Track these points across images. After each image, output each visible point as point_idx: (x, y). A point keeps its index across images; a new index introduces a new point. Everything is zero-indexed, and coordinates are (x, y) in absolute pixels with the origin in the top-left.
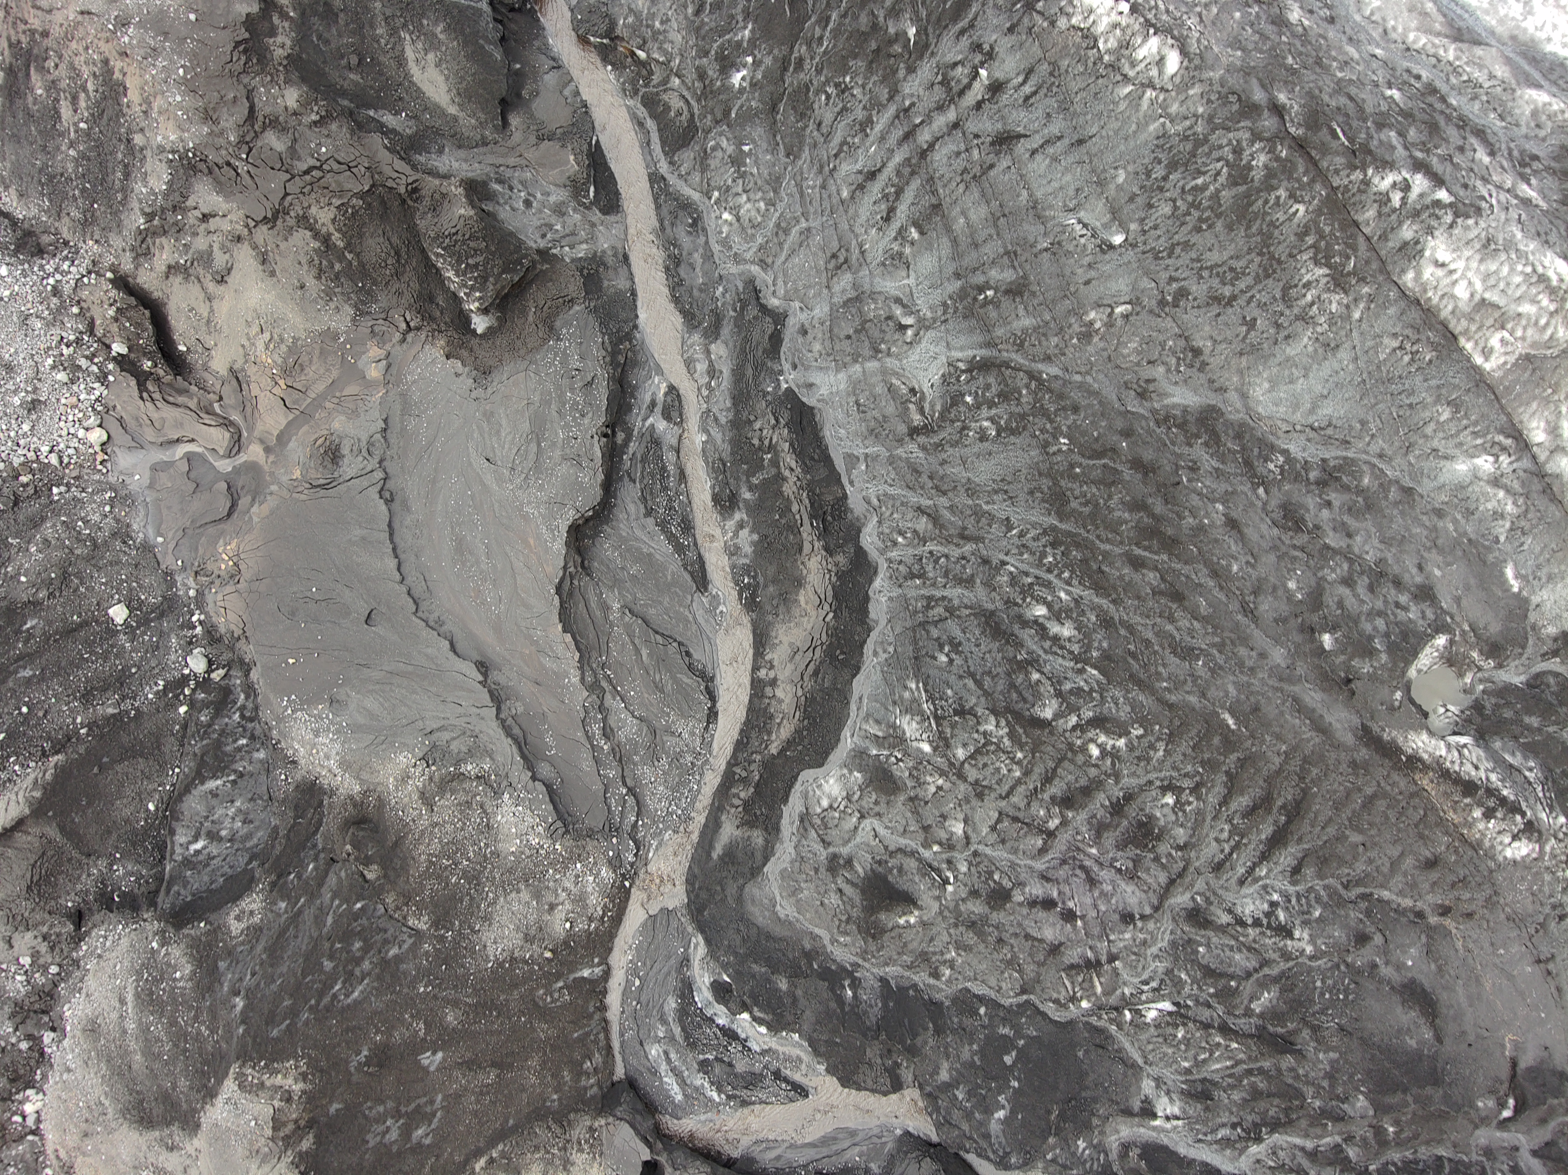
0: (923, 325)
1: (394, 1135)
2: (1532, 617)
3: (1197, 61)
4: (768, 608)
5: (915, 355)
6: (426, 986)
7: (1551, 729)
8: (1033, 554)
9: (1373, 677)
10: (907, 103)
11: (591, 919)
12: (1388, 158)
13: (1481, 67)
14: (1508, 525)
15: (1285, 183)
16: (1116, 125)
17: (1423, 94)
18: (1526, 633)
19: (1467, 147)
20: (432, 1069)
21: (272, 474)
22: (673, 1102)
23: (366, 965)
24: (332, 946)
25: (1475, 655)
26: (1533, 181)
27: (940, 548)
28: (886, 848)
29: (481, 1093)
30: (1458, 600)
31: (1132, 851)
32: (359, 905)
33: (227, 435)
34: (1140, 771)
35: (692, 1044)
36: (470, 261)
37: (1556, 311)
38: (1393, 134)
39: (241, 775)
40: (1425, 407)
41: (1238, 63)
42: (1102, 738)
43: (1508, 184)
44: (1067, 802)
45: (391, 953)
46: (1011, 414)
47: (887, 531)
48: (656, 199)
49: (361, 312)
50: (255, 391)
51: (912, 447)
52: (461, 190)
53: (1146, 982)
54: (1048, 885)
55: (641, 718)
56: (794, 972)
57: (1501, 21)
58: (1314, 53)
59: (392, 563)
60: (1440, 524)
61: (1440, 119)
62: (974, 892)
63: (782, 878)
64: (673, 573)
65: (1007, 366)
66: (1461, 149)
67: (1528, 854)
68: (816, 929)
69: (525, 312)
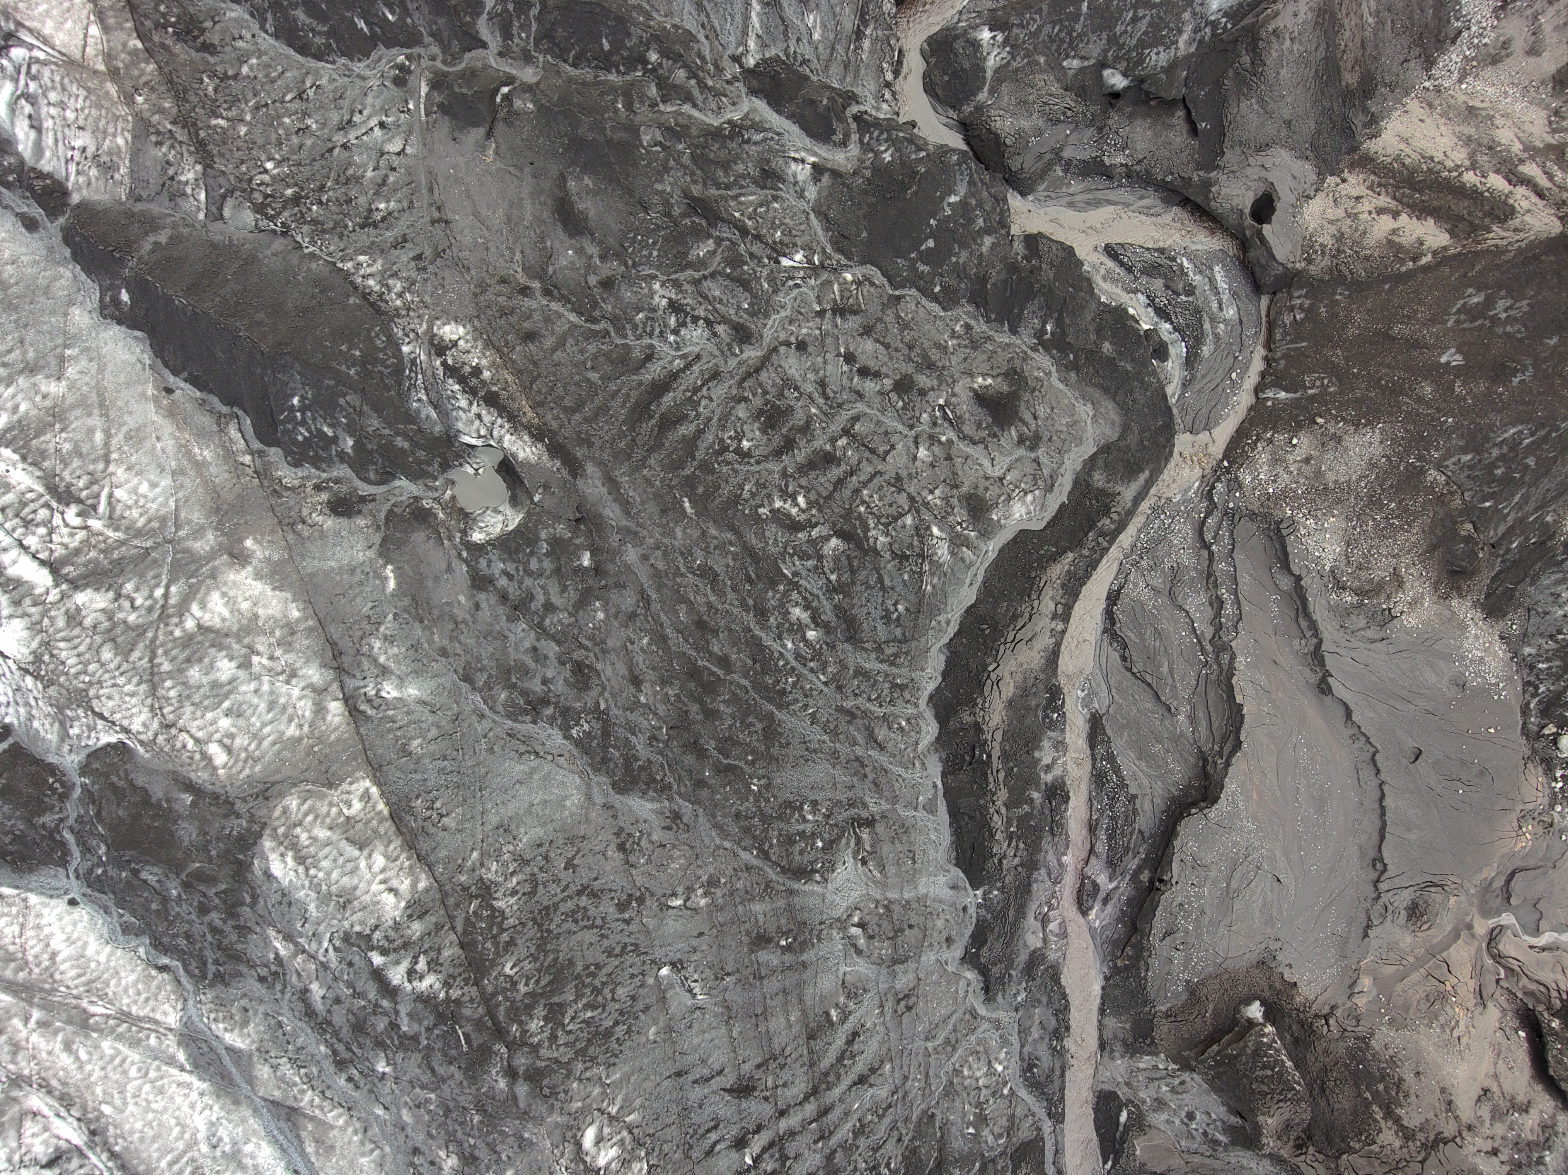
0: (842, 924)
1: (1501, 304)
2: (377, 538)
3: (569, 1134)
4: (1041, 686)
5: (855, 896)
6: (1446, 422)
7: (388, 431)
8: (802, 688)
9: (558, 519)
10: (820, 1143)
11: (1270, 441)
12: (420, 1006)
13: (282, 1079)
14: (382, 628)
15: (518, 998)
16: (648, 1085)
17: (352, 1061)
18: (386, 524)
19: (329, 1002)
20: (1453, 350)
21: (1471, 903)
22: (1224, 266)
23: (1495, 452)
24: (1522, 477)
25: (441, 515)
26: (272, 956)
27: (873, 708)
28: (986, 448)
29: (1410, 318)
30: (449, 569)
31: (782, 403)
32: (1487, 504)
33: (1500, 947)
34: (765, 474)
35: (1197, 311)
36: (1269, 1073)
37: (295, 826)
38: (404, 1028)
40: (433, 754)
41: (530, 1125)
42: (794, 511)
43: (300, 958)
44: (829, 459)
45: (1469, 457)
46: (789, 821)
47: (913, 734)
49: (1365, 1040)
50: (1470, 983)
51: (874, 808)
52: (1264, 1141)
53: (797, 286)
54: (859, 388)
55: (1181, 608)
56: (1093, 355)
57: (243, 1121)
58: (449, 1121)
59: (1388, 802)
60: (446, 642)
61: (346, 1034)
62: (923, 393)
63: (1081, 439)
64: (1121, 736)
65: (783, 868)
66: (338, 1001)
67: (444, 324)
68: (1061, 386)
69: (1216, 1013)
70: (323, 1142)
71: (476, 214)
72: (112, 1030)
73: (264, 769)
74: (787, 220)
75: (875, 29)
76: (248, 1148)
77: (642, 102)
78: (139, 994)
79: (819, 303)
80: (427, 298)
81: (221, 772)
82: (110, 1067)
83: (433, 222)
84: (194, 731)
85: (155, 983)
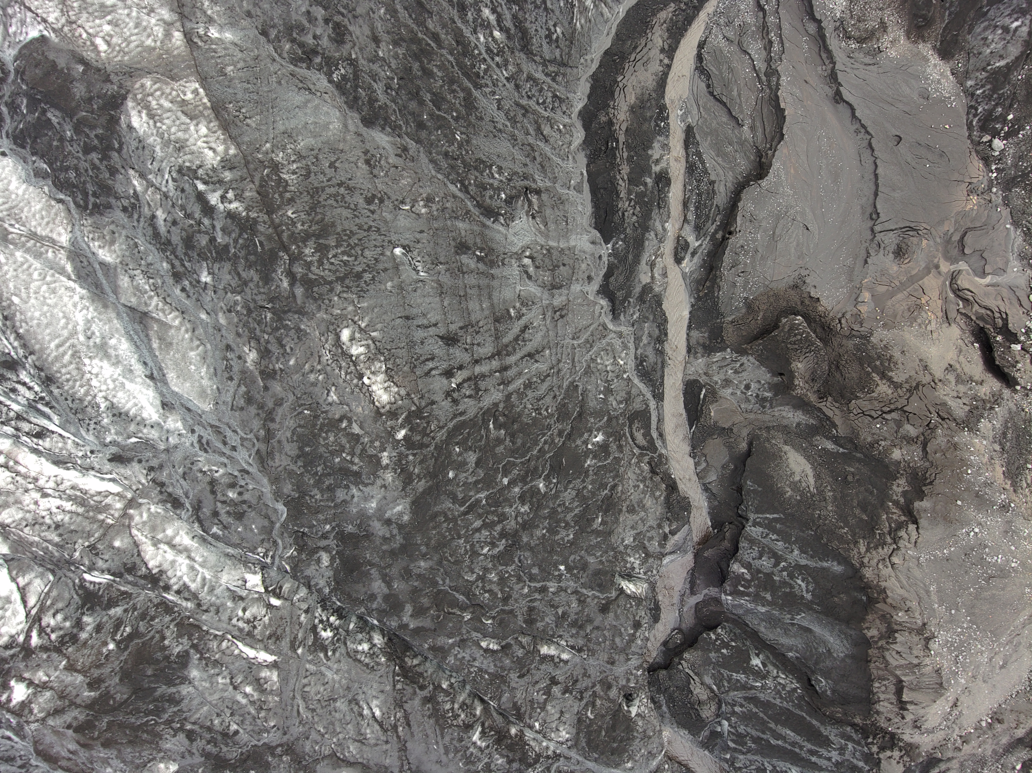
0: (518, 256)
3: (332, 328)
4: (653, 102)
5: (527, 240)
8: (491, 77)
10: (502, 387)
12: (229, 221)
13: (137, 287)
15: (297, 232)
16: (386, 317)
17: (185, 275)
19: (169, 224)
21: (937, 250)
26: (132, 192)
27: (540, 110)
33: (959, 282)
36: (799, 337)
37: (148, 95)
38: (219, 240)
39: (984, 69)
40: (240, 78)
41: (305, 319)
43: (150, 192)
46: (481, 173)
47: (567, 136)
48: (662, 384)
49: (866, 338)
50: (940, 302)
51: (540, 184)
52: (796, 382)
55: (746, 52)
57: (110, 321)
58: (250, 320)
59: (880, 171)
60: (250, 7)
61: (180, 251)
64: (706, 140)
65: (477, 202)
66: (174, 223)
69: (764, 318)
70: (164, 339)
72: (24, 245)
73: (130, 59)
76: (113, 342)
78: (42, 218)
81: (103, 54)
82: (20, 269)
84: (87, 28)
85: (54, 211)
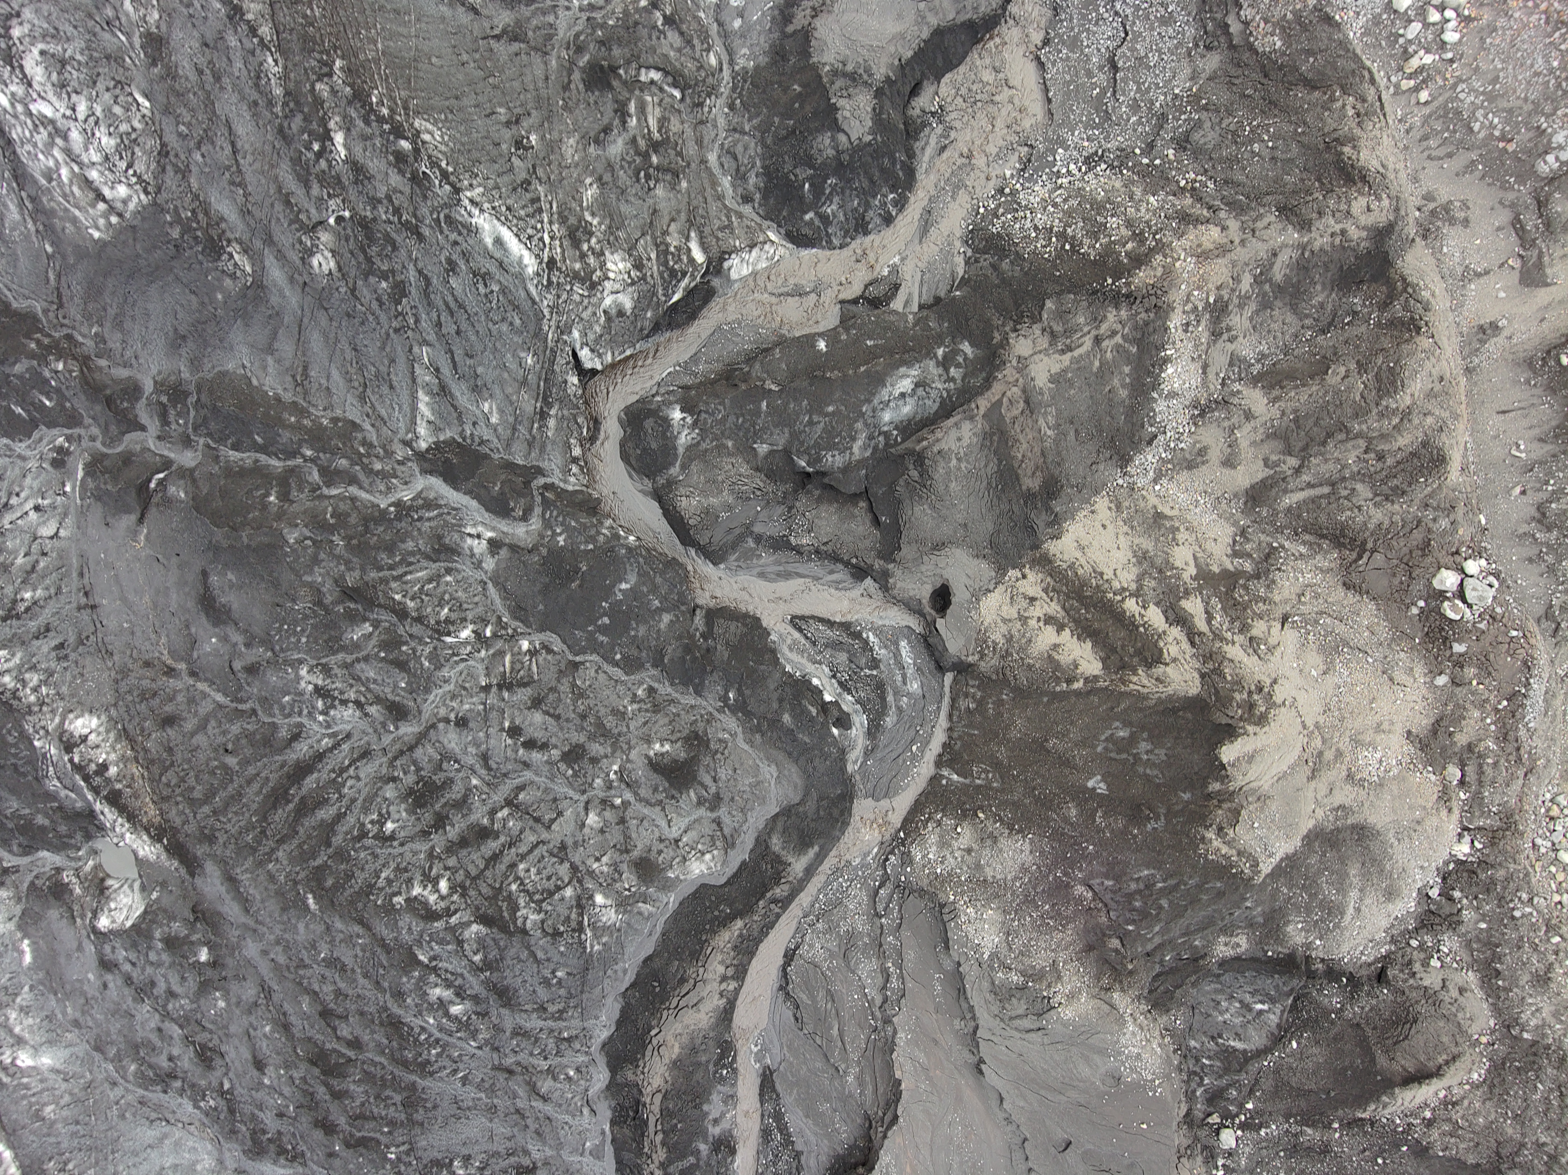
1: (1144, 744)
2: (18, 910)
4: (711, 1042)
6: (1087, 847)
7: (27, 811)
8: (449, 1055)
9: (173, 916)
11: (939, 822)
14: (18, 1000)
18: (27, 897)
20: (1099, 777)
22: (910, 641)
23: (1133, 885)
25: (78, 891)
27: (536, 1062)
28: (663, 809)
29: (1064, 734)
30: (80, 948)
31: (438, 778)
34: (408, 856)
35: (880, 687)
39: (1213, 1038)
40: (66, 1119)
42: (433, 897)
44: (483, 834)
45: (1111, 882)
47: (582, 1081)
51: (536, 1155)
53: (463, 660)
54: (525, 758)
55: (852, 972)
56: (775, 723)
60: (78, 1015)
62: (594, 761)
63: (764, 798)
64: (790, 1094)
67: (77, 718)
68: (746, 747)
71: (124, 599)
74: (460, 594)
75: (560, 409)
77: (301, 490)
79: (487, 675)
80: (64, 689)
83: (79, 609)
